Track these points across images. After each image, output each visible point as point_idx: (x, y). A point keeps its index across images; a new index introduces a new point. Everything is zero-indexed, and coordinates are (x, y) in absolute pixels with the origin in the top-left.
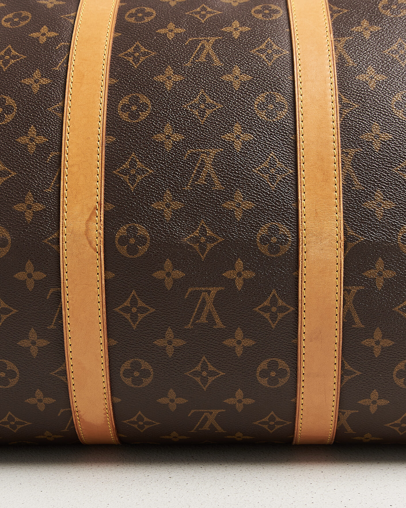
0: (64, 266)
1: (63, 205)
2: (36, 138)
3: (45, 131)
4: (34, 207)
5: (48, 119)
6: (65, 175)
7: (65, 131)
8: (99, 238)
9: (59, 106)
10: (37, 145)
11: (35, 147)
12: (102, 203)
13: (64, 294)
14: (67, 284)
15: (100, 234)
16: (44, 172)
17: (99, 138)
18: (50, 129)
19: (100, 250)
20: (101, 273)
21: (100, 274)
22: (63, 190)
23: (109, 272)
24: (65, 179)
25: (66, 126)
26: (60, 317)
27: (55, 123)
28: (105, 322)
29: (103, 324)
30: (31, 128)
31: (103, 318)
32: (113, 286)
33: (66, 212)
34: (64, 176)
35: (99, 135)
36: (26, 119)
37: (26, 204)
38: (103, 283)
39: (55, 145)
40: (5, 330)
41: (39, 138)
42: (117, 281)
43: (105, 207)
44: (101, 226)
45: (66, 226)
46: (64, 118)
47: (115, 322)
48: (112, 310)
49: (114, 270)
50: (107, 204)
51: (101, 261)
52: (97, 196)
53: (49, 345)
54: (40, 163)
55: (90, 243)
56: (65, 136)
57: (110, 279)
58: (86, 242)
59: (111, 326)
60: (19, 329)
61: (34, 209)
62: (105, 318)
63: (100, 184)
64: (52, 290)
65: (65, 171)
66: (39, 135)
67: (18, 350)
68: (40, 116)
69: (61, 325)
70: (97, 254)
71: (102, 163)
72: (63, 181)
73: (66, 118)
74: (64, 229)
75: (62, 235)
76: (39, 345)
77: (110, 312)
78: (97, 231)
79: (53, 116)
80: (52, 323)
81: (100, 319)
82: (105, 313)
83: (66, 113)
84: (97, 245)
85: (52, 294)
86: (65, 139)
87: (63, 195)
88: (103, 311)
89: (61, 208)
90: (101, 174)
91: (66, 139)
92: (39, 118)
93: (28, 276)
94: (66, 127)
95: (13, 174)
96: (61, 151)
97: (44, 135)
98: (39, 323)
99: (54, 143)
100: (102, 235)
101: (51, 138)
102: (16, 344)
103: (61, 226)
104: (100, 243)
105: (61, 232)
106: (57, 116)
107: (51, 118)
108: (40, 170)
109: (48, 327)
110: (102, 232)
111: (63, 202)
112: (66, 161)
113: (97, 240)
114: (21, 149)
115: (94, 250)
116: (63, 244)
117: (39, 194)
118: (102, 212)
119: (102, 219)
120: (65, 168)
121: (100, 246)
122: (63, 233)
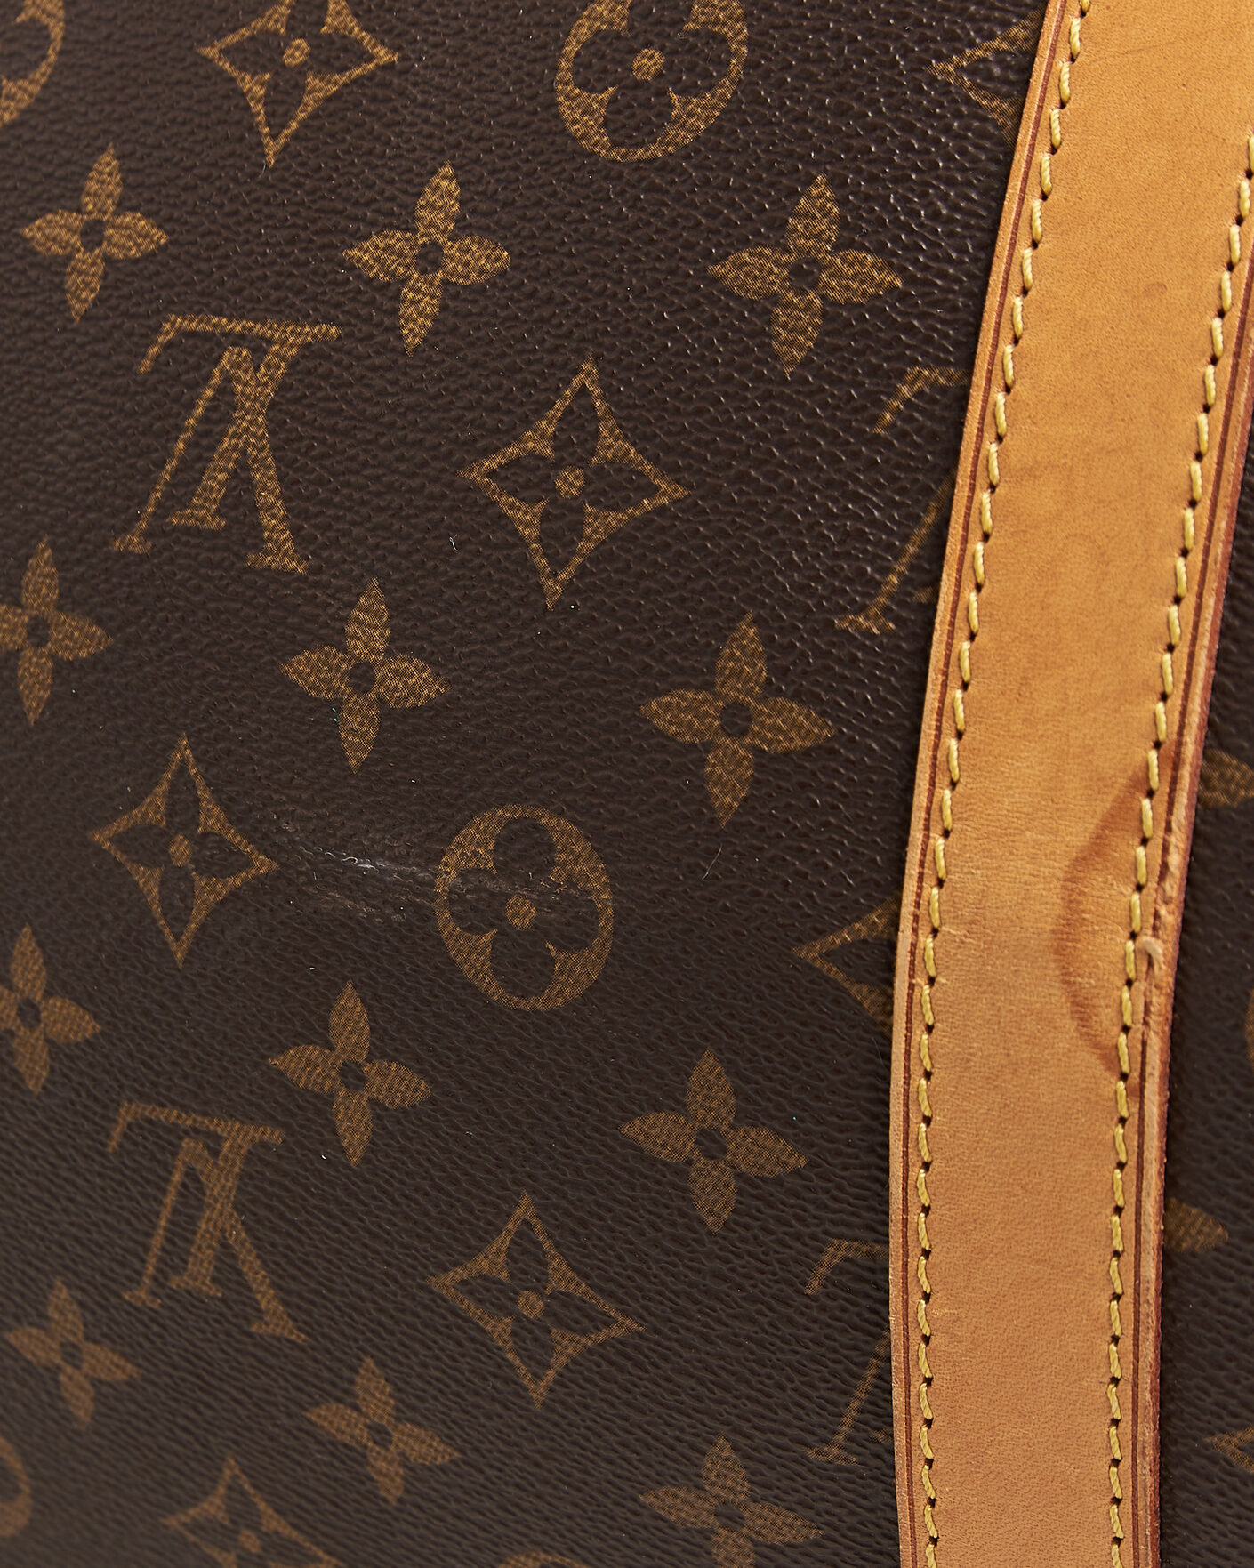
0: (913, 1128)
1: (938, 737)
2: (832, 263)
3: (896, 221)
4: (762, 725)
5: (923, 136)
6: (975, 535)
7: (1016, 227)
8: (1140, 986)
9: (1005, 46)
10: (830, 312)
11: (815, 326)
12: (1191, 749)
13: (905, 1291)
14: (923, 1234)
15: (1150, 964)
16: (856, 498)
17: (1228, 293)
18: (929, 205)
19: (1143, 1064)
20: (1138, 1213)
21: (1129, 1213)
22: (951, 635)
23: (1194, 1211)
24: (967, 564)
25: (1023, 191)
26: (879, 1412)
27: (963, 169)
28: (1148, 1499)
29: (1135, 1514)
30: (809, 197)
31: (1135, 1476)
32: (1214, 1300)
33: (953, 784)
34: (965, 540)
35: (1231, 267)
36: (793, 133)
37: (718, 696)
38: (1150, 1270)
39: (943, 321)
40: (577, 1413)
41: (851, 265)
42: (1242, 1273)
43: (1204, 779)
44: (1163, 911)
45: (942, 874)
46: (1024, 136)
47: (1211, 1516)
48: (1195, 1439)
49: (1223, 1202)
50: (1221, 763)
51: (1141, 1133)
52: (1164, 697)
53: (816, 1544)
54: (834, 439)
55: (1082, 1010)
56: (1009, 264)
57: (1194, 1255)
58: (1057, 999)
59: (1186, 1527)
60: (649, 1424)
61: (764, 740)
62: (1149, 1480)
63: (1191, 618)
64: (835, 1253)
65: (975, 505)
66: (850, 245)
67: (645, 1534)
68: (878, 112)
69: (886, 1456)
70: (1121, 1085)
71: (1219, 473)
72: (959, 571)
73: (1034, 137)
74: (925, 893)
75: (909, 932)
76: (759, 1534)
77: (1185, 1450)
78: (1133, 936)
79: (958, 115)
80: (835, 1433)
81: (1114, 1478)
82: (1150, 1452)
83: (1042, 99)
84: (1126, 1029)
85: (838, 1270)
86: (1006, 281)
87: (947, 664)
88: (1135, 1437)
89: (924, 754)
90: (1206, 551)
91: (1015, 286)
92: (872, 128)
93: (697, 1142)
94: (1022, 200)
95: (664, 494)
96: (969, 365)
97: (880, 250)
98: (763, 1417)
99: (935, 304)
100: (1164, 972)
101: (926, 268)
102: (635, 1500)
103: (912, 870)
104: (1146, 1023)
105: (907, 909)
106: (984, 119)
107: (947, 130)
108: (830, 483)
109: (811, 1454)
110: (1163, 949)
111: (940, 712)
112: (989, 435)
113: (1126, 995)
114: (738, 330)
115: (1103, 1057)
116: (912, 987)
117: (802, 639)
118: (1181, 815)
119: (1176, 860)
120: (981, 482)
121: (1144, 1044)
122: (916, 918)
